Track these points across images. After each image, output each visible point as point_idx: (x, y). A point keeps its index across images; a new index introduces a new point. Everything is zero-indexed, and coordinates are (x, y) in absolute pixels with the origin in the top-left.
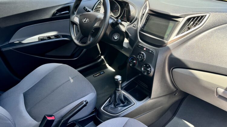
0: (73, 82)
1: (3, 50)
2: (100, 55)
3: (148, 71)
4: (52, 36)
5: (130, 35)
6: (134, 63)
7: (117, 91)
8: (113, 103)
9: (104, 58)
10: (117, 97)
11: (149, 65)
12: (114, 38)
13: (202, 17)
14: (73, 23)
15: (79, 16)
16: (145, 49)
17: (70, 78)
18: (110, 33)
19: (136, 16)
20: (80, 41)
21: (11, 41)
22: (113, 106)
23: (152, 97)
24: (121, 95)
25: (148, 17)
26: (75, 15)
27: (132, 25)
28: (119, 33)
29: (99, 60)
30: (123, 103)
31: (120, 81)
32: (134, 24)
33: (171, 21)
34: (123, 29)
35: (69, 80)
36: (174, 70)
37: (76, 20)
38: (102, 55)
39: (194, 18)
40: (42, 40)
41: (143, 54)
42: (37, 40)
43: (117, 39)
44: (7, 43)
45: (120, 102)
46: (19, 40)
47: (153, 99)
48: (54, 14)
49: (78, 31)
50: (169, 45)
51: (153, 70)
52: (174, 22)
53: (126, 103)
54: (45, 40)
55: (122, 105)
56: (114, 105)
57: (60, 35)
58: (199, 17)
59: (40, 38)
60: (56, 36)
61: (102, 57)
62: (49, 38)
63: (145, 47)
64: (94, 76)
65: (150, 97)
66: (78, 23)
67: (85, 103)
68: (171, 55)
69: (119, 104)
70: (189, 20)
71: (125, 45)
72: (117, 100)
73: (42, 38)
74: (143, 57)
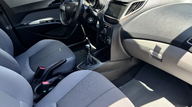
0: (61, 51)
1: (16, 29)
2: (85, 37)
3: (107, 41)
4: (49, 21)
5: (99, 18)
6: (100, 36)
7: (87, 55)
8: (85, 63)
9: (88, 38)
10: (87, 59)
11: (108, 37)
12: (89, 21)
13: (142, 2)
14: (62, 11)
15: (65, 5)
16: (106, 26)
17: (60, 48)
18: (86, 17)
19: (104, 5)
20: (65, 22)
21: (22, 23)
22: (84, 65)
23: (111, 60)
24: (90, 58)
25: (110, 4)
26: (63, 5)
27: (101, 11)
28: (92, 17)
29: (85, 41)
30: (92, 63)
31: (89, 48)
32: (103, 10)
33: (123, 6)
34: (96, 14)
35: (59, 50)
36: (124, 40)
37: (63, 8)
38: (86, 36)
39: (137, 3)
40: (42, 23)
41: (104, 30)
42: (39, 23)
43: (92, 21)
44: (19, 24)
45: (90, 63)
46: (26, 22)
47: (112, 61)
48: (50, 5)
49: (64, 15)
50: (120, 23)
51: (110, 41)
52: (124, 6)
53: (94, 63)
54: (44, 23)
55: (90, 64)
56: (86, 64)
57: (55, 20)
58: (141, 2)
59: (41, 22)
60: (52, 21)
61: (87, 38)
62: (47, 22)
63: (106, 25)
64: (80, 51)
65: (110, 60)
66: (65, 10)
67: (64, 60)
68: (122, 29)
69: (88, 64)
70: (133, 4)
71: (97, 26)
72: (87, 61)
73: (42, 22)
74: (105, 31)
